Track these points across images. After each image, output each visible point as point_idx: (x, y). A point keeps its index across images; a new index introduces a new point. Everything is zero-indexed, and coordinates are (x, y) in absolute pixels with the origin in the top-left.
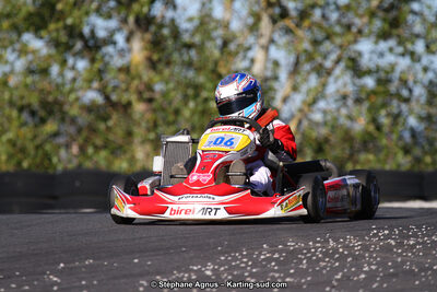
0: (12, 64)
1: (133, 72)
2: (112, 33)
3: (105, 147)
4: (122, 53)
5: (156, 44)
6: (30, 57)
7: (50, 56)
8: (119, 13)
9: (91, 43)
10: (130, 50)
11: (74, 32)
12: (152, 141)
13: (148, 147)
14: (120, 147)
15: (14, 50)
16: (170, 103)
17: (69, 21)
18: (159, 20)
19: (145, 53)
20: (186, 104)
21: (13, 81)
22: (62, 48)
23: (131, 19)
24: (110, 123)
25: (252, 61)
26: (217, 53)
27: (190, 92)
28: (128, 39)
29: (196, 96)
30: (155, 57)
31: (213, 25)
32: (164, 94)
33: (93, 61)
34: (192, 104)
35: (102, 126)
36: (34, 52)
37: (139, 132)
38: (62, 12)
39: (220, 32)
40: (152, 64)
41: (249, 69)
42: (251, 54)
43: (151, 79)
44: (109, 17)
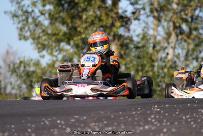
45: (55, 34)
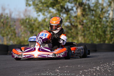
0: (47, 16)
1: (78, 17)
2: (72, 7)
3: (71, 37)
4: (75, 12)
5: (84, 10)
6: (51, 14)
7: (56, 13)
8: (74, 2)
9: (67, 10)
10: (77, 12)
11: (62, 7)
12: (83, 35)
13: (82, 37)
14: (75, 37)
15: (47, 12)
16: (88, 25)
17: (62, 4)
18: (85, 4)
19: (81, 12)
20: (92, 26)
21: (47, 20)
22: (59, 11)
23: (78, 4)
24: (72, 31)
25: (109, 14)
26: (100, 12)
27: (93, 22)
28: (77, 9)
29: (94, 23)
30: (84, 13)
31: (98, 5)
32: (86, 23)
33: (68, 14)
34: (93, 26)
35: (70, 32)
36: (52, 12)
37: (80, 33)
38: (59, 2)
39: (101, 7)
40: (83, 15)
41: (108, 16)
42: (109, 12)
43: (83, 19)
44: (72, 3)
45: (46, 3)
